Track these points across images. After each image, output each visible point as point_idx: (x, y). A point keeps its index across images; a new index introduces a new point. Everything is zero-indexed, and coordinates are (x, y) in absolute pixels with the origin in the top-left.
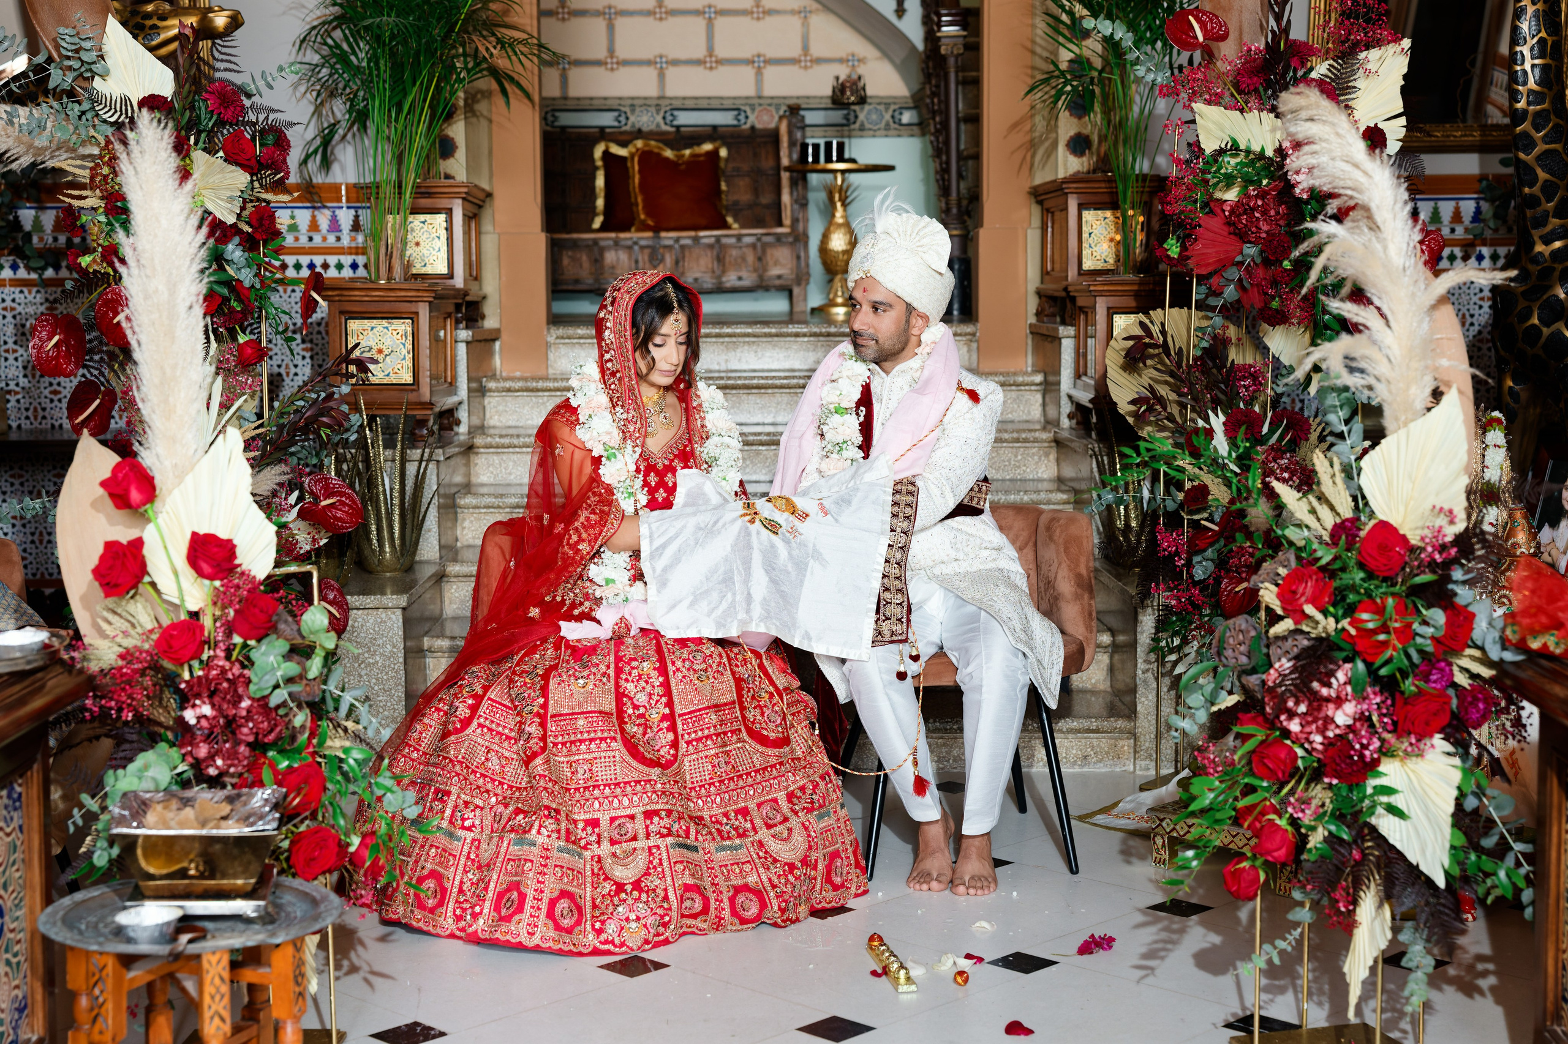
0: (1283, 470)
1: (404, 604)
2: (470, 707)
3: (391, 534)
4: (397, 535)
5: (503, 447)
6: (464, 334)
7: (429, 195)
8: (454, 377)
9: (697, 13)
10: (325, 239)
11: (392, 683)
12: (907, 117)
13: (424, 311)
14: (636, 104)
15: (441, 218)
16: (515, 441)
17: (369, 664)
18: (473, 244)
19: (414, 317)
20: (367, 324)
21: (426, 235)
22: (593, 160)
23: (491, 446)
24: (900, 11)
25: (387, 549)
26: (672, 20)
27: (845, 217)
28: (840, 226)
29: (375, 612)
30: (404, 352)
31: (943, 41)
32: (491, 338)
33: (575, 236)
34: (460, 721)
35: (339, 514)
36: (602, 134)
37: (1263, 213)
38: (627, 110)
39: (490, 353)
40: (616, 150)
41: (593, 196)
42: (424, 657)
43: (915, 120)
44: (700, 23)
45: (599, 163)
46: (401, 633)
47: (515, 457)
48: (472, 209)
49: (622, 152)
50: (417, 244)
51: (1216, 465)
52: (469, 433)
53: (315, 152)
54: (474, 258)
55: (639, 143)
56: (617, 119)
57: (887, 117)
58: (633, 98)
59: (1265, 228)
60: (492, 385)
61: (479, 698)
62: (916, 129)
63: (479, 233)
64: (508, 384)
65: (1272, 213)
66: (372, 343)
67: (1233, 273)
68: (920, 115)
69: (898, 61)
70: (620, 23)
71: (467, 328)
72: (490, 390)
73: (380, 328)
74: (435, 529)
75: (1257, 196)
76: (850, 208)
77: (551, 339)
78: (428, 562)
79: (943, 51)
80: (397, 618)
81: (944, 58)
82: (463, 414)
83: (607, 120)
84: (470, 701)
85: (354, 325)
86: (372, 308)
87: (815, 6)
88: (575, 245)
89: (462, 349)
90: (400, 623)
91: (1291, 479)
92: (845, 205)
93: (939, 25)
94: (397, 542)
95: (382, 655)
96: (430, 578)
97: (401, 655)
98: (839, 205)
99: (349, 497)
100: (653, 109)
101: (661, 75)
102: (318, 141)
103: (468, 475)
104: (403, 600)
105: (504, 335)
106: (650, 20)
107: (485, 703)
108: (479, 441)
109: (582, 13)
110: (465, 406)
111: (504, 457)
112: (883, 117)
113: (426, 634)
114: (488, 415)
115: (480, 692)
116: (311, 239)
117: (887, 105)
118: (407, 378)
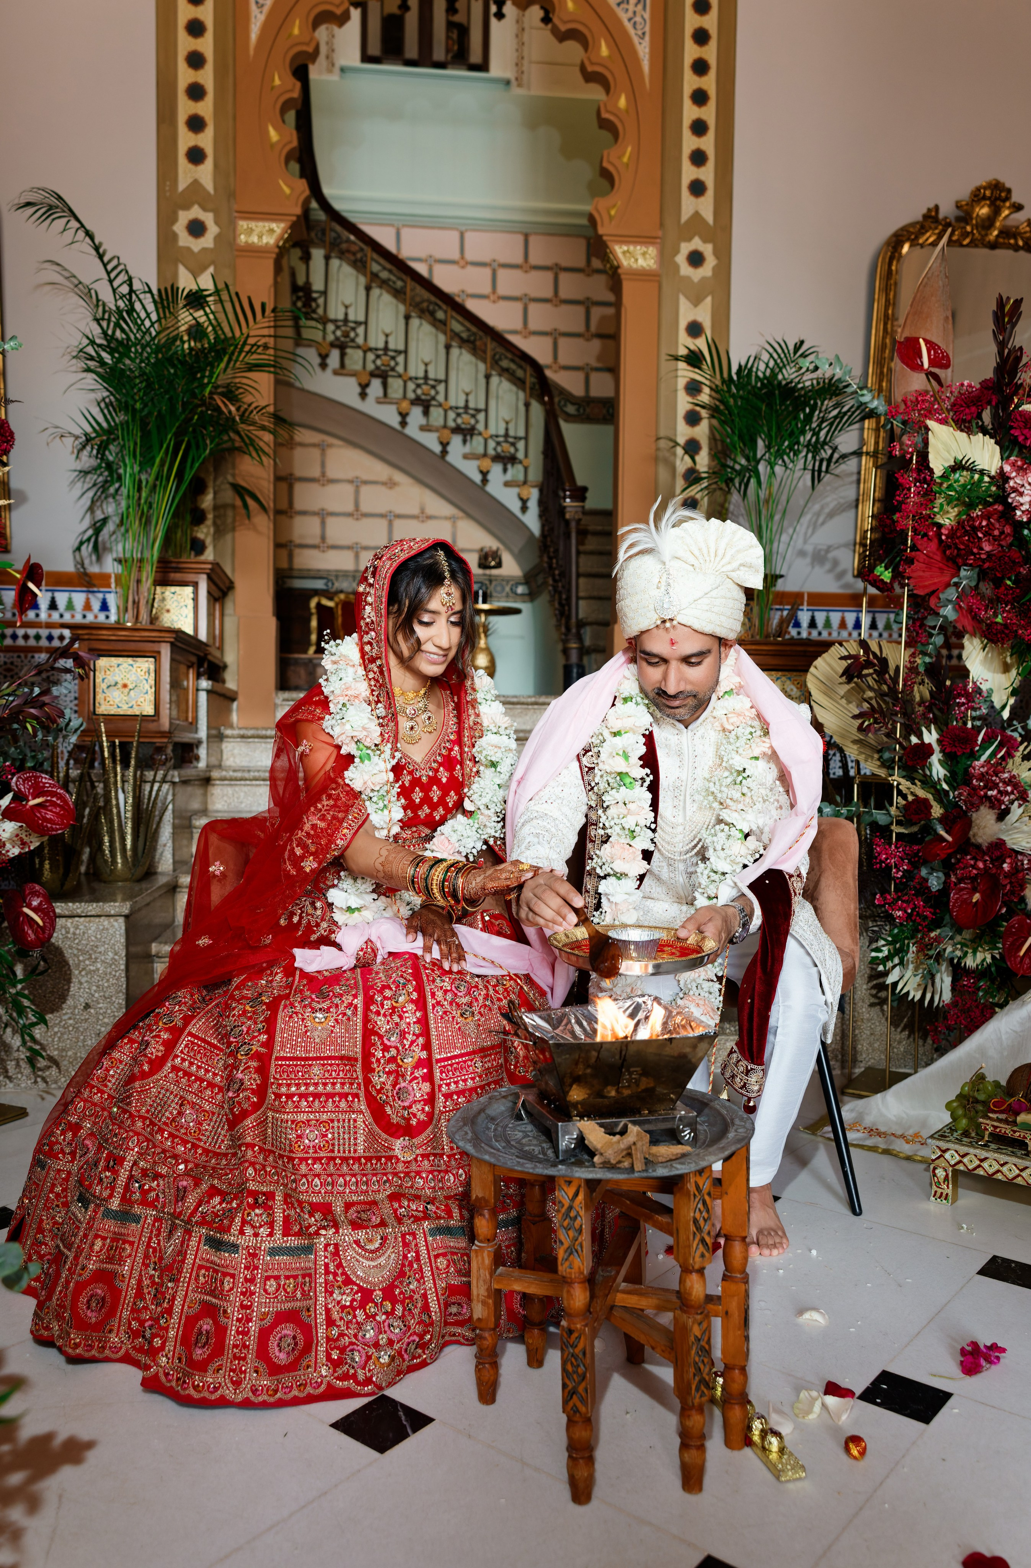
0: (1006, 783)
1: (127, 912)
2: (165, 1043)
3: (123, 845)
4: (129, 846)
5: (236, 779)
6: (205, 684)
7: (178, 570)
8: (196, 718)
9: (382, 516)
10: (96, 617)
11: (112, 989)
12: (520, 590)
13: (166, 652)
14: (340, 574)
15: (189, 590)
16: (246, 775)
17: (90, 971)
18: (217, 622)
19: (156, 656)
20: (114, 661)
21: (175, 604)
22: (309, 608)
23: (223, 779)
24: (524, 509)
25: (119, 861)
26: (366, 521)
27: (486, 643)
28: (482, 650)
29: (97, 920)
30: (147, 687)
31: (568, 509)
32: (231, 697)
33: (296, 656)
34: (150, 1062)
35: (49, 815)
36: (316, 592)
37: (986, 534)
38: (333, 578)
39: (229, 711)
40: (326, 602)
41: (309, 633)
42: (152, 962)
43: (527, 591)
44: (384, 523)
45: (314, 611)
46: (123, 940)
47: (246, 789)
48: (217, 594)
49: (330, 604)
50: (168, 611)
51: (928, 783)
52: (208, 766)
53: (89, 540)
54: (217, 632)
55: (342, 596)
56: (326, 585)
57: (508, 589)
58: (337, 571)
59: (987, 547)
60: (228, 732)
61: (177, 1033)
62: (527, 598)
63: (222, 615)
64: (242, 732)
65: (996, 533)
66: (117, 678)
67: (952, 594)
68: (530, 588)
69: (516, 550)
70: (330, 521)
71: (209, 679)
72: (227, 737)
73: (125, 665)
74: (170, 844)
75: (982, 517)
76: (490, 638)
77: (278, 701)
78: (163, 874)
79: (568, 516)
80: (119, 925)
81: (567, 523)
82: (202, 752)
83: (319, 584)
84: (165, 1036)
85: (102, 662)
86: (119, 646)
87: (461, 514)
88: (297, 662)
89: (203, 697)
90: (123, 930)
91: (1012, 793)
92: (486, 636)
93: (565, 498)
94: (129, 853)
95: (103, 962)
96: (160, 888)
97: (123, 962)
98: (482, 636)
99: (60, 797)
100: (351, 579)
101: (357, 556)
102: (90, 532)
103: (205, 803)
104: (126, 908)
105: (241, 698)
106: (349, 521)
107: (185, 1040)
108: (215, 774)
109: (304, 513)
110: (204, 745)
111: (237, 789)
112: (503, 589)
113: (155, 939)
114: (225, 757)
115: (180, 1024)
116: (84, 617)
117: (508, 582)
118: (149, 710)
